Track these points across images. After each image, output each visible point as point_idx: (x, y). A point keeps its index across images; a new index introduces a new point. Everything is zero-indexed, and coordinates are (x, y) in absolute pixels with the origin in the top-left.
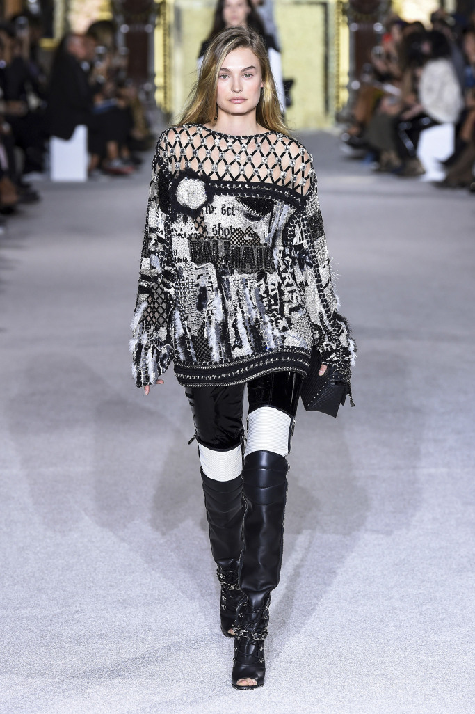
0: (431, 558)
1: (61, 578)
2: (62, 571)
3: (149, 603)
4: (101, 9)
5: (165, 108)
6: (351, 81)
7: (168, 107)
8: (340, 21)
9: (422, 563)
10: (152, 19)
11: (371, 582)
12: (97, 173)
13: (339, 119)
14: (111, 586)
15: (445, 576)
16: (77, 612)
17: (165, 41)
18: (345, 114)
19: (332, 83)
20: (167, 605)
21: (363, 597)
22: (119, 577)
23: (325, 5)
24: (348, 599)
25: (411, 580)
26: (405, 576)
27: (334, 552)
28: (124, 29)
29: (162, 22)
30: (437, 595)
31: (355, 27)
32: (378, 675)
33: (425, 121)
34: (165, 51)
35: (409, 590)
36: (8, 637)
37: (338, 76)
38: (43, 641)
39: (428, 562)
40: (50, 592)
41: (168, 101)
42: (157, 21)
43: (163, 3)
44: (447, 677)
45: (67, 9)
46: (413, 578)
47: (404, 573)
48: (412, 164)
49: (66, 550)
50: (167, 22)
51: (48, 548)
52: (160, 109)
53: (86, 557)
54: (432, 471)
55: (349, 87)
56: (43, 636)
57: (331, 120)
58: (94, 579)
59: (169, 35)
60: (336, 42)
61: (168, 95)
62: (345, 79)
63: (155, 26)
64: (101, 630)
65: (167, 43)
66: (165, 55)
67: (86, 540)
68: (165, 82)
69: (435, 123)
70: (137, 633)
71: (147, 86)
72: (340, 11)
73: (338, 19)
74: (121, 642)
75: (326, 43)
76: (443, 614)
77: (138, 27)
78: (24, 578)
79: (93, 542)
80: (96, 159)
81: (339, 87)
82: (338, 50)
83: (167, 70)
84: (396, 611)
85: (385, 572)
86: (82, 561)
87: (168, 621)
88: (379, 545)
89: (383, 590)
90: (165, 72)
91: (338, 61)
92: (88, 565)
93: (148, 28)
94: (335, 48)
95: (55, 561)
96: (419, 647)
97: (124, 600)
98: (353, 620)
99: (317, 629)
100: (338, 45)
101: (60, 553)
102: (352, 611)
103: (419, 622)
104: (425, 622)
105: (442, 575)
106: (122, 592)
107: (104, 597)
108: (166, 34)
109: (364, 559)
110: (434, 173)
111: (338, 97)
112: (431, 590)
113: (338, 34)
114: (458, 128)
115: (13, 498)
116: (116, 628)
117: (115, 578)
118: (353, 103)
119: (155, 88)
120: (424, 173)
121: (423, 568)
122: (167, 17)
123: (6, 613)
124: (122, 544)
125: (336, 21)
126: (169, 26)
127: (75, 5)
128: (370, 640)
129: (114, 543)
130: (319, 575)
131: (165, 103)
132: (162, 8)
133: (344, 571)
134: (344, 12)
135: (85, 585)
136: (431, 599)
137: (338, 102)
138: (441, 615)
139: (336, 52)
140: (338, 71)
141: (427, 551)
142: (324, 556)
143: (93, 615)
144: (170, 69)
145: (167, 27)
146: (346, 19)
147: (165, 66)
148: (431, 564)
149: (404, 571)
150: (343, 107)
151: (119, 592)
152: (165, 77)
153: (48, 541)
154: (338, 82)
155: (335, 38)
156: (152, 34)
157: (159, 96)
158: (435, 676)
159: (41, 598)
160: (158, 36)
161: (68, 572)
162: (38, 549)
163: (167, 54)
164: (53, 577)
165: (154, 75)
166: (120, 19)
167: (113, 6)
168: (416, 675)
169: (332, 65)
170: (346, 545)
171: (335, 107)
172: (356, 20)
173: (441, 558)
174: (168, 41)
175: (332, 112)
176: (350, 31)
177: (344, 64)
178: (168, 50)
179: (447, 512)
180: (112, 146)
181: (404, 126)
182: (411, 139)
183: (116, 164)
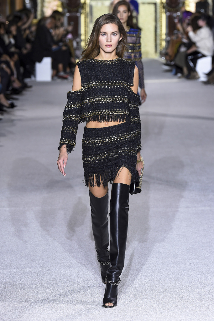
0: (203, 247)
1: (42, 255)
2: (42, 252)
3: (80, 266)
4: (58, 6)
6: (166, 37)
8: (162, 11)
9: (199, 249)
10: (80, 10)
11: (177, 257)
12: (55, 78)
13: (161, 54)
14: (64, 259)
15: (209, 255)
16: (49, 270)
18: (164, 52)
19: (158, 38)
20: (88, 267)
21: (173, 263)
22: (67, 255)
23: (155, 4)
24: (167, 264)
25: (194, 256)
26: (191, 254)
28: (68, 14)
30: (206, 263)
31: (168, 14)
32: (180, 298)
33: (200, 55)
34: (85, 24)
35: (193, 261)
36: (19, 281)
37: (161, 35)
38: (34, 283)
39: (202, 248)
40: (37, 261)
42: (82, 11)
43: (85, 3)
44: (210, 299)
45: (43, 6)
46: (195, 255)
47: (191, 253)
48: (193, 74)
49: (44, 243)
50: (86, 12)
53: (52, 246)
54: (203, 208)
55: (166, 40)
56: (34, 280)
57: (158, 54)
58: (56, 256)
59: (87, 17)
60: (160, 21)
62: (164, 37)
63: (81, 14)
64: (59, 278)
65: (86, 21)
66: (85, 26)
68: (85, 38)
69: (204, 56)
70: (75, 279)
71: (78, 40)
72: (162, 7)
73: (161, 10)
74: (68, 283)
75: (156, 21)
76: (208, 271)
77: (74, 14)
78: (26, 255)
80: (55, 72)
81: (161, 40)
82: (161, 24)
84: (188, 270)
85: (183, 253)
86: (51, 248)
88: (180, 241)
89: (182, 261)
90: (85, 33)
91: (161, 28)
92: (53, 250)
93: (78, 14)
94: (160, 23)
95: (39, 247)
96: (198, 285)
97: (69, 265)
98: (169, 274)
99: (153, 278)
100: (161, 22)
101: (41, 244)
102: (168, 270)
103: (198, 275)
104: (200, 274)
105: (208, 254)
106: (68, 261)
107: (61, 264)
108: (85, 17)
109: (174, 247)
110: (203, 78)
111: (161, 44)
112: (203, 261)
113: (161, 17)
115: (21, 220)
116: (66, 277)
117: (65, 255)
119: (81, 40)
120: (199, 78)
121: (199, 251)
122: (86, 10)
123: (18, 270)
124: (68, 240)
126: (87, 14)
127: (46, 4)
128: (177, 282)
129: (65, 240)
130: (154, 254)
132: (84, 6)
133: (165, 252)
134: (164, 7)
135: (52, 258)
136: (203, 264)
137: (161, 47)
138: (207, 272)
139: (160, 25)
140: (161, 33)
141: (201, 244)
142: (156, 246)
143: (56, 271)
144: (88, 32)
145: (86, 14)
146: (164, 10)
147: (85, 31)
148: (203, 249)
149: (191, 252)
150: (163, 49)
152: (85, 36)
153: (36, 239)
154: (161, 38)
155: (160, 18)
156: (80, 17)
157: (83, 44)
158: (205, 298)
159: (33, 264)
160: (82, 18)
161: (45, 253)
162: (32, 242)
163: (87, 26)
164: (38, 254)
165: (81, 35)
166: (66, 10)
167: (63, 5)
168: (197, 298)
169: (158, 30)
171: (160, 49)
172: (169, 11)
173: (207, 246)
174: (86, 20)
175: (158, 51)
176: (166, 16)
177: (164, 30)
178: (86, 24)
179: (209, 227)
180: (60, 66)
181: (190, 57)
182: (193, 62)
183: (62, 74)
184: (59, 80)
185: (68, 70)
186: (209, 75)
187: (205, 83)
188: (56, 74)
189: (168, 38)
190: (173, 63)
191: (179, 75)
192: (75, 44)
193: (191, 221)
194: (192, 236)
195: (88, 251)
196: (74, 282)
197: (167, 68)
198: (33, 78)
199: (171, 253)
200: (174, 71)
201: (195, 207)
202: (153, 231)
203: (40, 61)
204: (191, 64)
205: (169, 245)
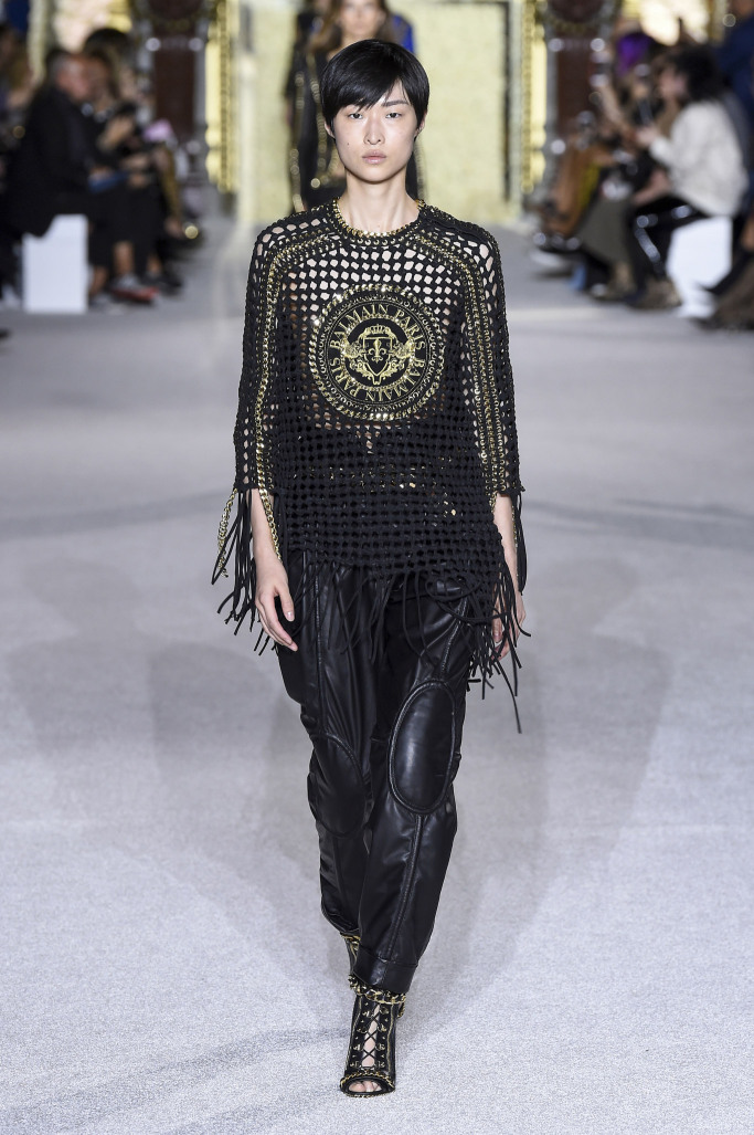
0: (695, 984)
2: (51, 1004)
4: (112, 11)
5: (225, 186)
6: (549, 141)
7: (229, 185)
8: (532, 34)
9: (680, 992)
10: (202, 28)
11: (592, 1026)
12: (103, 300)
13: (527, 206)
14: (136, 1030)
15: (723, 1016)
16: (76, 1075)
17: (223, 66)
18: (539, 197)
19: (517, 143)
21: (578, 1051)
22: (149, 1015)
23: (506, 7)
24: (552, 1055)
25: (662, 1023)
26: (650, 1015)
27: (526, 973)
28: (153, 44)
29: (219, 34)
30: (707, 1048)
31: (557, 44)
33: (682, 212)
34: (223, 84)
35: (658, 1040)
37: (527, 131)
38: (18, 1127)
39: (691, 991)
41: (228, 172)
42: (210, 31)
45: (52, 9)
46: (664, 1019)
47: (648, 1011)
48: (654, 288)
50: (227, 34)
51: (26, 963)
52: (215, 186)
53: (92, 978)
54: (697, 829)
55: (546, 151)
57: (515, 207)
58: (106, 1018)
59: (230, 57)
60: (525, 73)
61: (228, 164)
62: (539, 137)
63: (206, 41)
65: (228, 72)
66: (223, 92)
67: (91, 948)
68: (224, 139)
69: (698, 215)
70: (183, 1113)
71: (194, 146)
72: (531, 16)
73: (528, 30)
75: (507, 72)
76: (717, 1082)
77: (176, 43)
79: (105, 952)
80: (102, 275)
81: (529, 150)
82: (529, 86)
83: (227, 117)
84: (636, 1077)
85: (616, 1008)
86: (85, 985)
87: (236, 1093)
88: (605, 960)
89: (612, 1040)
90: (224, 121)
91: (528, 103)
92: (95, 994)
93: (195, 44)
94: (524, 80)
95: (37, 984)
98: (560, 1092)
99: (498, 1108)
100: (528, 76)
101: (45, 972)
102: (558, 1077)
103: (675, 1097)
104: (685, 1096)
105: (715, 1014)
106: (156, 1041)
108: (223, 56)
109: (579, 985)
110: (695, 305)
111: (526, 168)
112: (697, 1041)
113: (529, 58)
114: (739, 225)
118: (551, 180)
119: (206, 149)
120: (679, 304)
121: (683, 1001)
122: (228, 26)
125: (525, 35)
126: (231, 43)
127: (66, 3)
128: (591, 1129)
129: (141, 954)
131: (224, 176)
132: (218, 9)
133: (544, 1006)
134: (539, 19)
135: (91, 1028)
136: (697, 1057)
137: (527, 178)
138: (714, 1084)
139: (525, 91)
140: (528, 122)
141: (688, 972)
142: (509, 980)
144: (231, 116)
145: (227, 42)
146: (541, 30)
147: (223, 112)
148: (695, 995)
149: (650, 1007)
150: (536, 186)
151: (149, 1041)
152: (224, 130)
154: (528, 141)
155: (524, 62)
156: (203, 52)
157: (213, 163)
159: (13, 1051)
160: (212, 58)
161: (59, 1005)
162: (8, 964)
163: (228, 89)
164: (35, 1012)
165: (205, 127)
166: (146, 28)
167: (133, 6)
169: (517, 111)
170: (548, 959)
171: (524, 183)
172: (559, 34)
173: (713, 983)
174: (228, 66)
175: (517, 195)
176: (549, 52)
177: (538, 109)
178: (228, 83)
179: (723, 902)
180: (123, 252)
181: (644, 221)
182: (655, 242)
183: (129, 282)
184: (117, 310)
185: (154, 269)
186: (718, 291)
187: (707, 325)
188: (106, 283)
189: (559, 147)
190: (574, 243)
191: (599, 290)
192: (182, 165)
193: (648, 880)
194: (653, 940)
195: (235, 998)
196: (178, 1124)
197: (550, 262)
198: (10, 300)
199: (568, 1008)
200: (580, 275)
201: (665, 823)
202: (496, 920)
203: (41, 230)
204: (650, 249)
205: (560, 976)
